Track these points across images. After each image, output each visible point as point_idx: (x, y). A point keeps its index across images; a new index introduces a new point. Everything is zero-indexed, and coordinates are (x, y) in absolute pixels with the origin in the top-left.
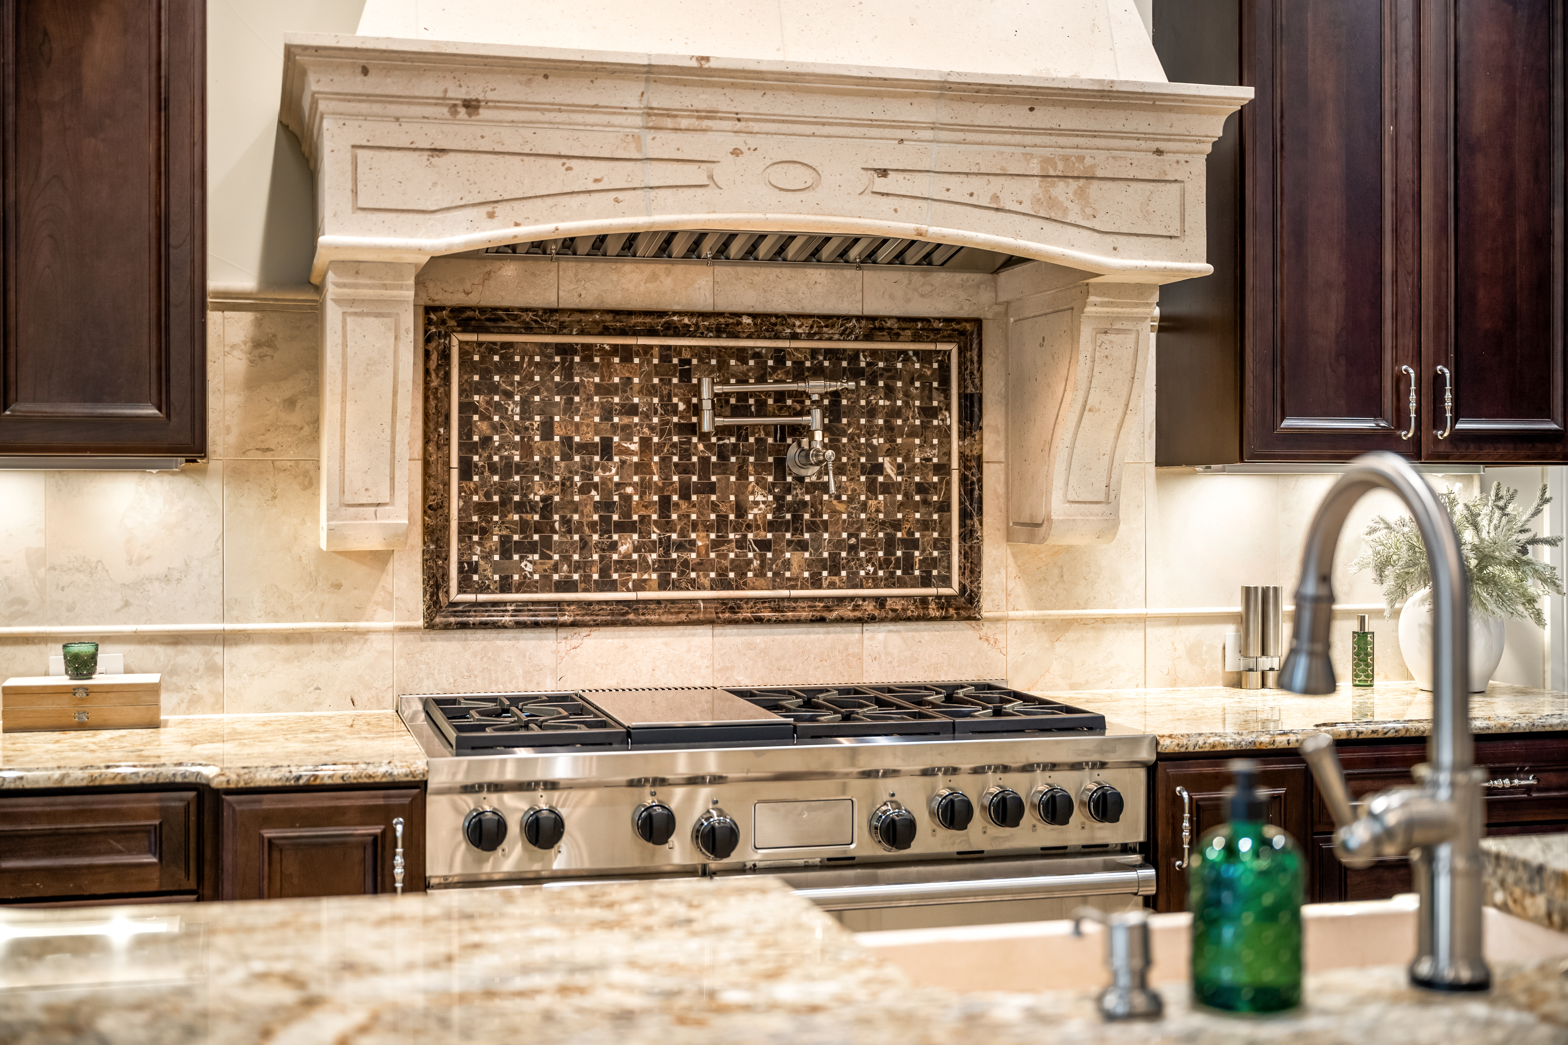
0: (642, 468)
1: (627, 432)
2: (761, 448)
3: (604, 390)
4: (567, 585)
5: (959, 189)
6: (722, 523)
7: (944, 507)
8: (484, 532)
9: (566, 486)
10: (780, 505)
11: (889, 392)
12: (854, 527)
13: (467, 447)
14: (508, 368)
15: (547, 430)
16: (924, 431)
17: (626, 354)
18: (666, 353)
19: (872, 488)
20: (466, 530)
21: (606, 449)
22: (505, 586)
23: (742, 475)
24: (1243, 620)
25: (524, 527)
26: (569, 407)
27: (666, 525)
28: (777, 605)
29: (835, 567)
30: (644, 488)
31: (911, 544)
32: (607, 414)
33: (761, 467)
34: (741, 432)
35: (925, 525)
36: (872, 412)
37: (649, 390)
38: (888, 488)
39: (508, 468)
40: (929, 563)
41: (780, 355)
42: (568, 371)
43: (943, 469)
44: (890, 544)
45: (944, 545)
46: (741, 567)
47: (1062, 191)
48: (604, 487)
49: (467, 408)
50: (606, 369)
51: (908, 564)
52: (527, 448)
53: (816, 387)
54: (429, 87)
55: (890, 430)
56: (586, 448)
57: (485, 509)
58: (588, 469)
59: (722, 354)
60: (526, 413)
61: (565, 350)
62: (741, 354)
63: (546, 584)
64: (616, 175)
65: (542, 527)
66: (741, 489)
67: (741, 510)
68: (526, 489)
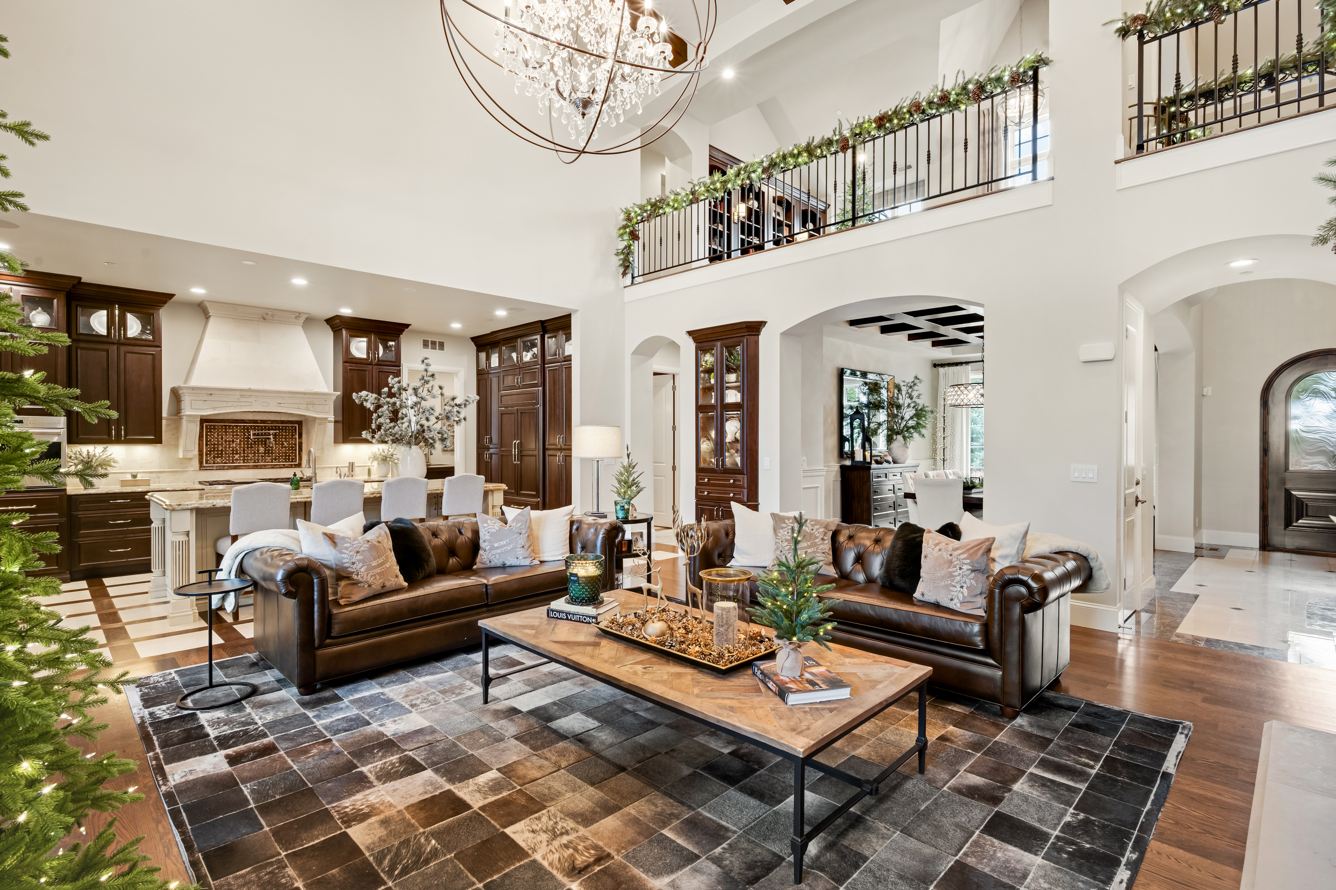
0: (240, 444)
1: (237, 439)
2: (262, 441)
3: (233, 432)
4: (226, 463)
5: (293, 406)
6: (255, 453)
7: (296, 450)
8: (210, 455)
9: (226, 447)
10: (265, 450)
11: (285, 432)
12: (279, 453)
13: (207, 441)
14: (214, 429)
15: (222, 438)
16: (292, 438)
17: (237, 426)
18: (244, 426)
19: (282, 447)
20: (207, 454)
21: (233, 442)
22: (214, 463)
23: (258, 445)
24: (349, 467)
25: (218, 454)
26: (226, 435)
27: (244, 453)
28: (265, 466)
29: (275, 459)
30: (240, 447)
31: (289, 456)
32: (233, 436)
33: (262, 444)
34: (258, 439)
35: (292, 453)
36: (282, 435)
37: (241, 432)
38: (285, 447)
39: (214, 445)
40: (293, 459)
41: (265, 427)
42: (226, 429)
43: (295, 444)
44: (286, 456)
45: (296, 456)
46: (258, 460)
47: (310, 406)
48: (233, 447)
49: (207, 435)
50: (233, 429)
51: (289, 459)
52: (218, 441)
53: (271, 432)
54: (204, 392)
55: (286, 438)
56: (229, 441)
57: (210, 451)
58: (230, 445)
59: (255, 426)
60: (218, 435)
61: (225, 426)
62: (258, 426)
63: (222, 463)
64: (236, 404)
65: (222, 454)
66: (258, 447)
67: (258, 451)
68: (218, 448)
